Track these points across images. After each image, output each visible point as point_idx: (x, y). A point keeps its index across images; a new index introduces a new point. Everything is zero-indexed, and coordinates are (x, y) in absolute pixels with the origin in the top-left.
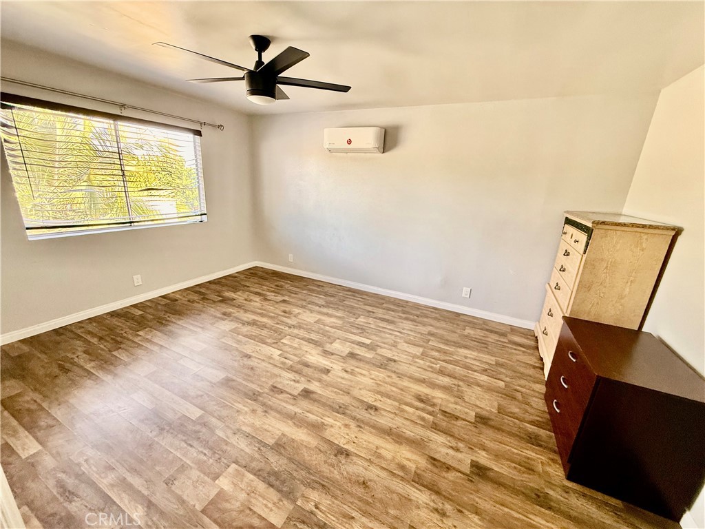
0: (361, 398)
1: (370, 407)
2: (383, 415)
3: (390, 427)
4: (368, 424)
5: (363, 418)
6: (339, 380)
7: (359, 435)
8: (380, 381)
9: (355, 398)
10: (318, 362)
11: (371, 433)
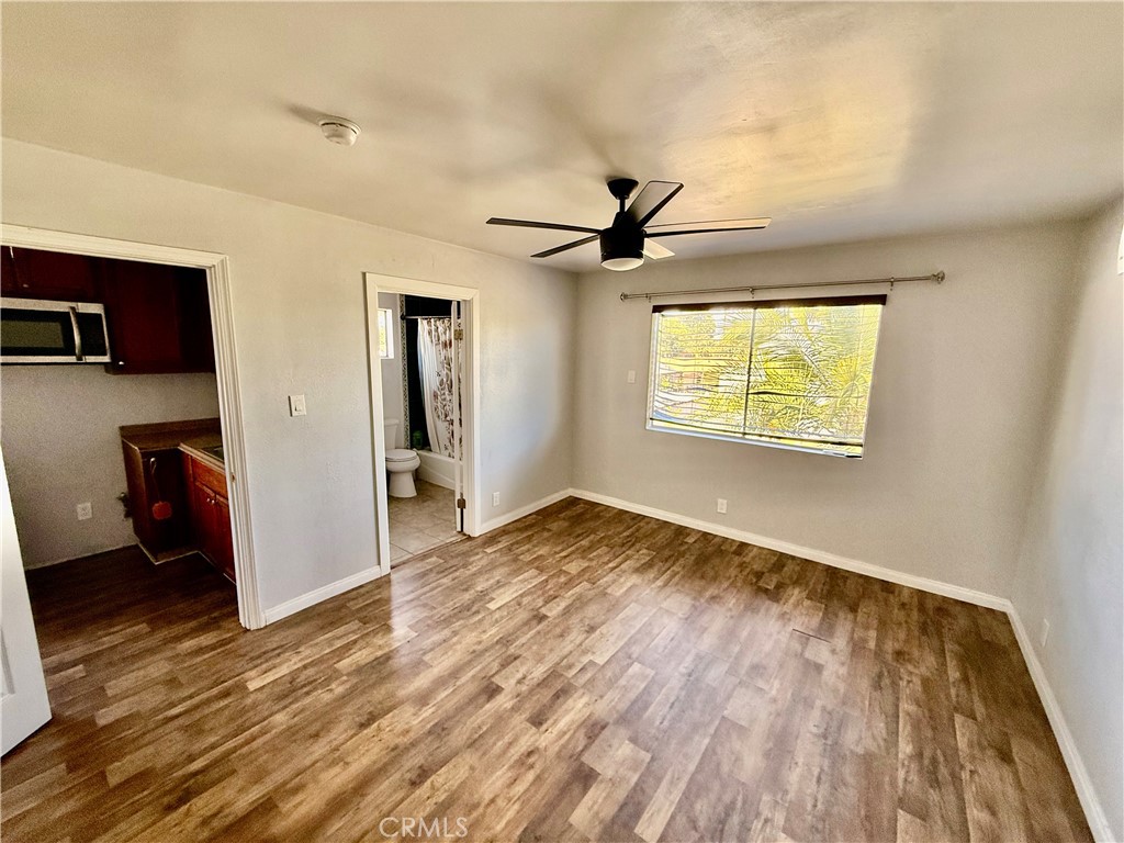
0: (450, 765)
1: (423, 774)
2: (395, 791)
3: (366, 795)
4: (391, 762)
5: (405, 757)
6: (507, 739)
7: (381, 745)
8: (483, 815)
9: (456, 754)
10: (567, 712)
11: (375, 762)
